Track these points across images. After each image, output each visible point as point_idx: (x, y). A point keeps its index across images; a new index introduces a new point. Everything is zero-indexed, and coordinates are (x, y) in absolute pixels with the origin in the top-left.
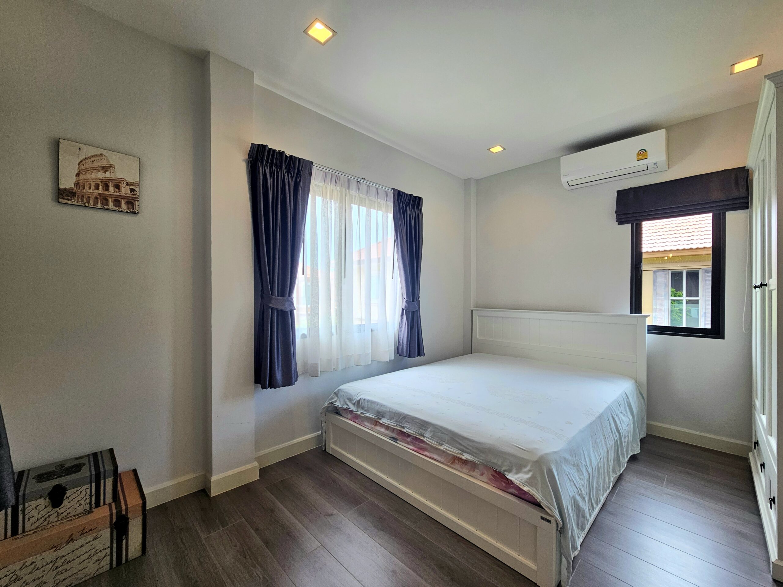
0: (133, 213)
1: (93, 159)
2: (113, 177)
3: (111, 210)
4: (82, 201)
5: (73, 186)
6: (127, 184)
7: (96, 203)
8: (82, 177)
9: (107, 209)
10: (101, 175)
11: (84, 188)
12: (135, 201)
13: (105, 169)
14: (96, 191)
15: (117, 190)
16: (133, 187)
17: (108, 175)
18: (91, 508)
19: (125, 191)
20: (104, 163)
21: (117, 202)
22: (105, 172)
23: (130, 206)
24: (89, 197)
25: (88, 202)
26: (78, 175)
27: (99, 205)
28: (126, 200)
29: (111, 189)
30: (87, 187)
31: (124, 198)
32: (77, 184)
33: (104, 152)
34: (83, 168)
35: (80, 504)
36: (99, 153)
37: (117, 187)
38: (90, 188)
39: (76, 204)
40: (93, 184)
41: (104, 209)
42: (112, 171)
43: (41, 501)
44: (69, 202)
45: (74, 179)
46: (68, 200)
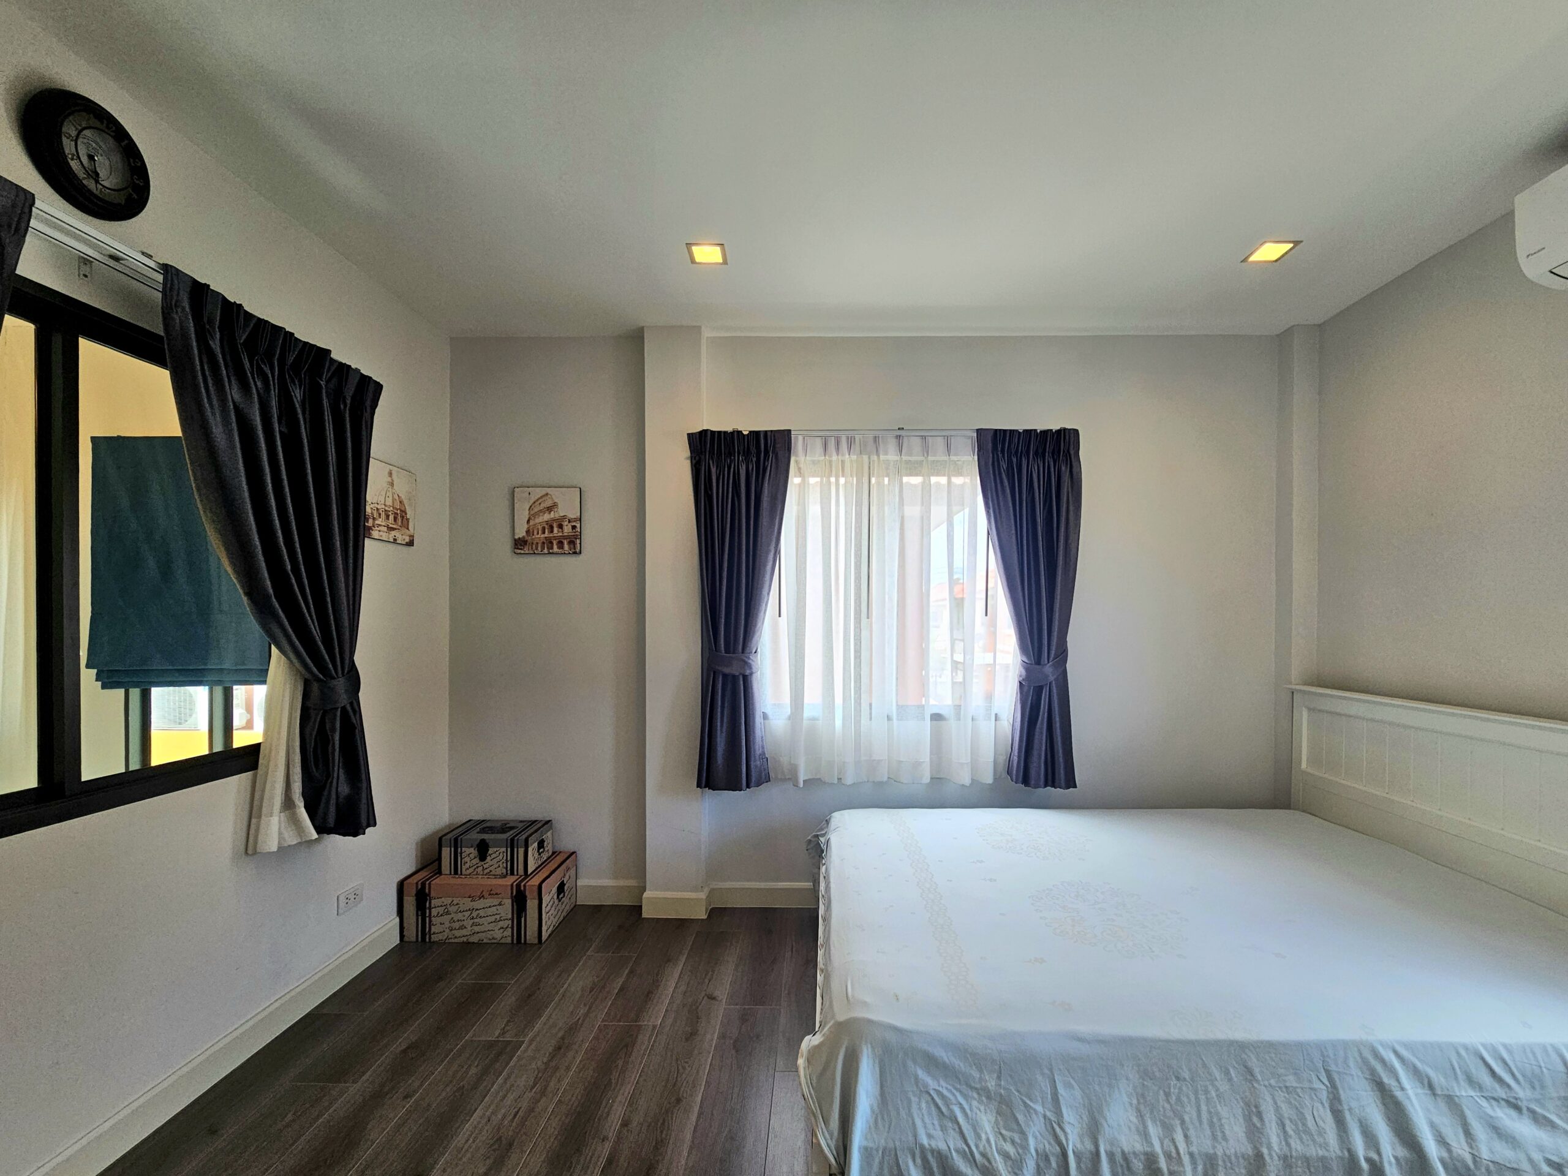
0: (575, 553)
1: (539, 502)
2: (557, 516)
3: (557, 554)
4: (532, 548)
5: (524, 534)
6: (569, 522)
7: (543, 548)
8: (532, 523)
9: (553, 553)
10: (547, 517)
11: (533, 535)
12: (576, 539)
13: (550, 509)
14: (542, 536)
15: (560, 530)
16: (574, 524)
17: (552, 515)
18: (507, 874)
19: (567, 529)
20: (549, 503)
21: (561, 545)
22: (550, 513)
23: (572, 546)
24: (537, 543)
25: (537, 549)
26: (528, 522)
27: (546, 551)
28: (568, 540)
29: (556, 530)
30: (535, 533)
31: (565, 537)
32: (528, 532)
33: (549, 490)
34: (532, 512)
35: (499, 866)
36: (544, 493)
37: (561, 526)
38: (538, 534)
39: (527, 552)
40: (540, 528)
41: (550, 553)
42: (556, 510)
43: (472, 850)
44: (522, 552)
45: (526, 526)
46: (521, 549)
